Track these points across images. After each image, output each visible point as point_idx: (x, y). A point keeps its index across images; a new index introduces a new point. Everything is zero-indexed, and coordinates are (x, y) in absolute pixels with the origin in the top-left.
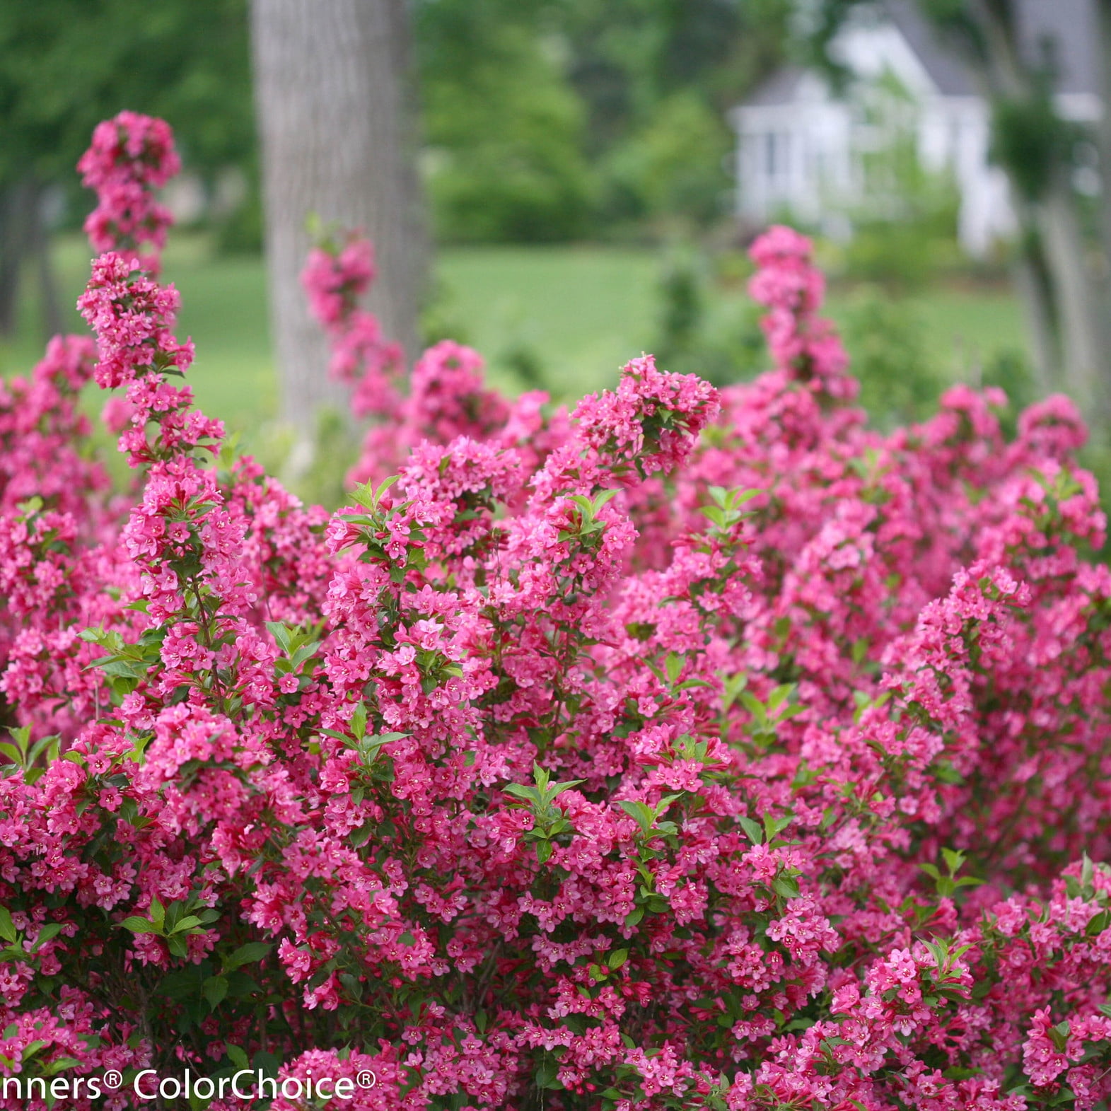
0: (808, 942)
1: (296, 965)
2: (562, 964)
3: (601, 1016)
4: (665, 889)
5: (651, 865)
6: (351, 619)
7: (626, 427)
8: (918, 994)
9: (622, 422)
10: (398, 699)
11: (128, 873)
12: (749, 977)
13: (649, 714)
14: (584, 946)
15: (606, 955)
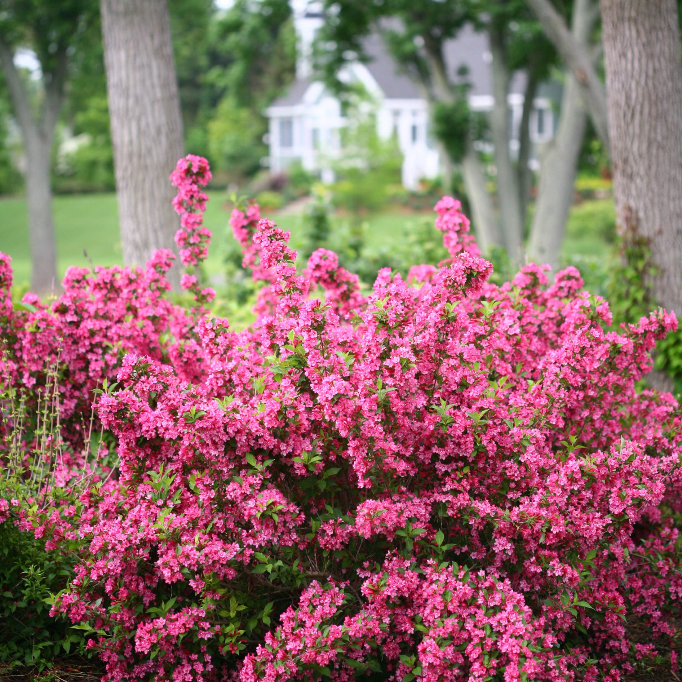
0: (534, 462)
1: (361, 470)
2: (446, 471)
3: (462, 489)
4: (485, 443)
5: (479, 435)
6: (373, 348)
7: (461, 278)
8: (580, 475)
9: (459, 276)
10: (392, 376)
11: (291, 442)
12: (513, 475)
13: (471, 383)
14: (454, 466)
15: (462, 468)
